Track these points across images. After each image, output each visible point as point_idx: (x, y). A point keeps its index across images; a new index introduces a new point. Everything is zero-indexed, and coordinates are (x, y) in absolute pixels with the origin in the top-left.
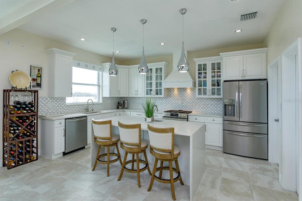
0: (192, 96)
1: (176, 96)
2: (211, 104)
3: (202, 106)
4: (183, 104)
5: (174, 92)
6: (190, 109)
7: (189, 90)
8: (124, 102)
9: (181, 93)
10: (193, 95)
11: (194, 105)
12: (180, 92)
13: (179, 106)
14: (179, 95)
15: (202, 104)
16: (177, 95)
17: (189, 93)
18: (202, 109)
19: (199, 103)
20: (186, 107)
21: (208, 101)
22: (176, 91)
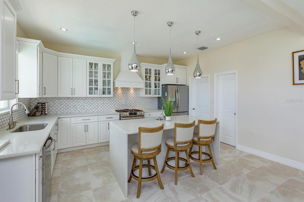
0: (134, 95)
1: (119, 96)
2: (149, 102)
3: (142, 104)
4: (127, 103)
5: (118, 91)
6: (133, 107)
7: (132, 90)
8: (43, 104)
9: (125, 93)
10: (136, 94)
11: (137, 103)
12: (123, 92)
13: (123, 105)
14: (123, 94)
15: (142, 102)
16: (121, 94)
17: (132, 93)
18: (142, 107)
19: (140, 102)
20: (130, 106)
21: (147, 99)
22: (119, 90)
